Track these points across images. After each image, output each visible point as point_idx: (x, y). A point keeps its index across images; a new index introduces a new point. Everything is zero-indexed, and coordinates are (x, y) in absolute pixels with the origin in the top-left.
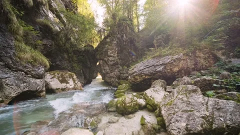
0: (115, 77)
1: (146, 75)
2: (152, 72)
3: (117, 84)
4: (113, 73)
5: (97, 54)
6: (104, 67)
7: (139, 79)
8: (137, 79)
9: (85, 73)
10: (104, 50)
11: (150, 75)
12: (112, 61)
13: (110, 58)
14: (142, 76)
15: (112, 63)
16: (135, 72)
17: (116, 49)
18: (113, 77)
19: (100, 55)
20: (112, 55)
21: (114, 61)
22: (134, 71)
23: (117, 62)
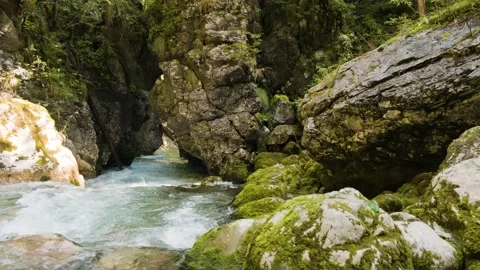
0: (236, 137)
1: (402, 105)
2: (440, 86)
3: (243, 170)
4: (224, 120)
5: (157, 34)
6: (184, 90)
7: (362, 132)
8: (352, 132)
9: (103, 118)
10: (186, 14)
11: (428, 109)
12: (224, 62)
13: (215, 52)
14: (379, 114)
15: (221, 72)
16: (341, 96)
17: (245, 11)
18: (226, 139)
19: (168, 36)
20: (223, 34)
21: (232, 62)
22: (335, 92)
23: (246, 68)
